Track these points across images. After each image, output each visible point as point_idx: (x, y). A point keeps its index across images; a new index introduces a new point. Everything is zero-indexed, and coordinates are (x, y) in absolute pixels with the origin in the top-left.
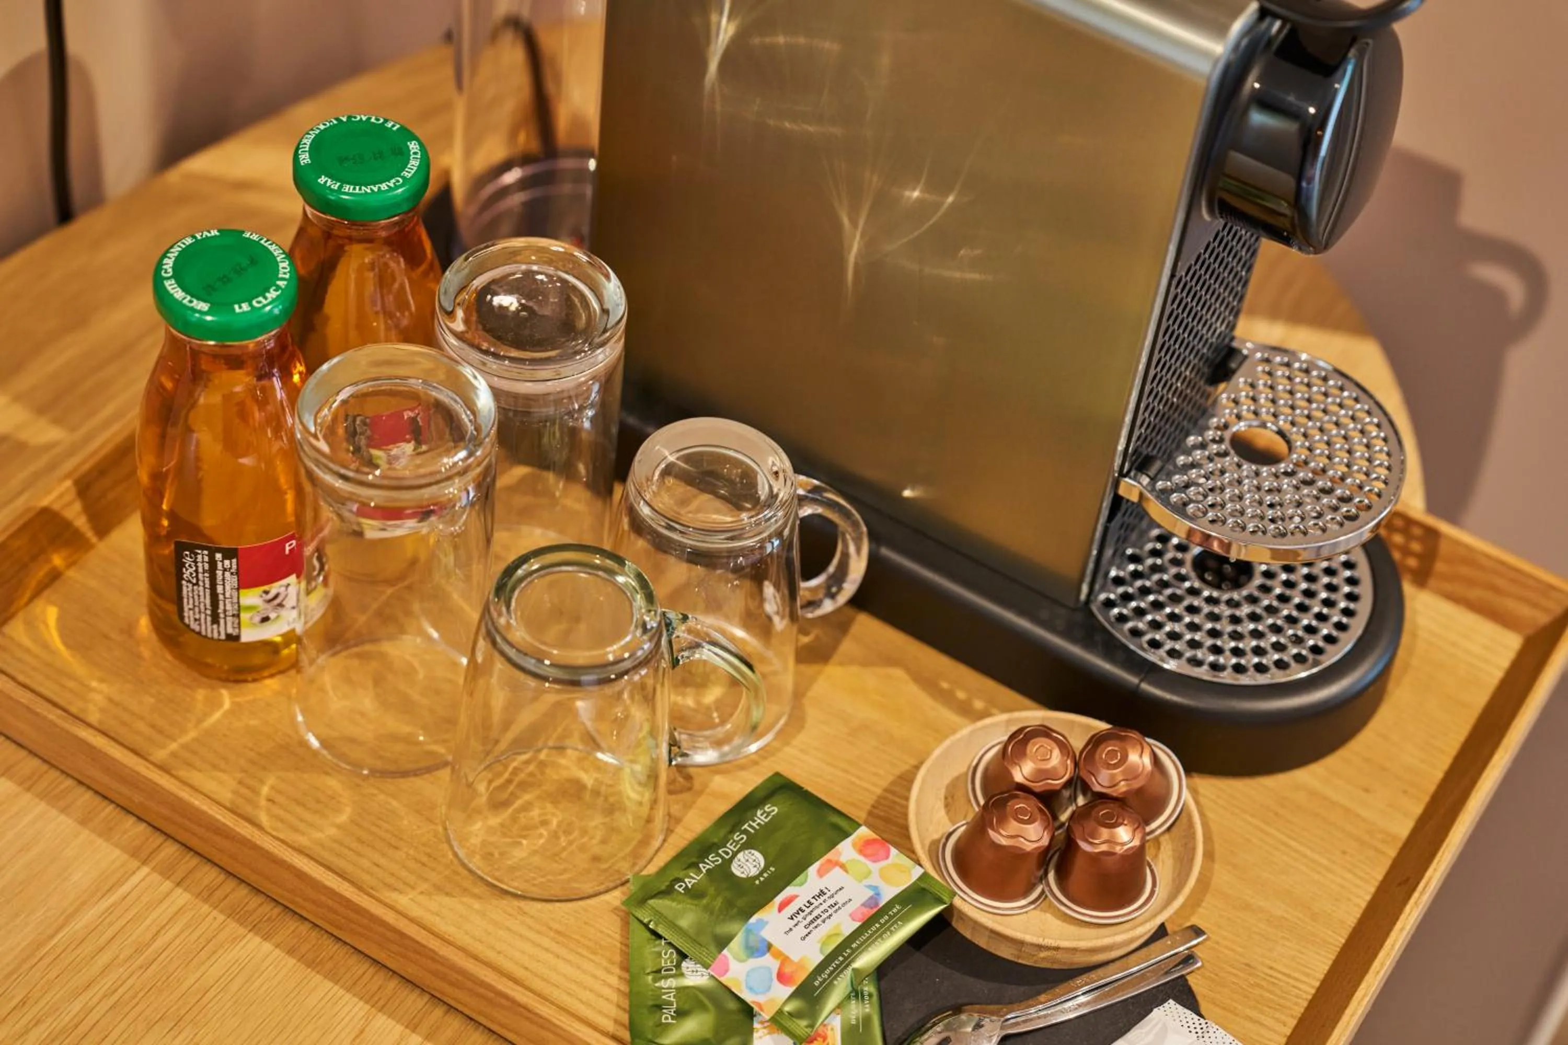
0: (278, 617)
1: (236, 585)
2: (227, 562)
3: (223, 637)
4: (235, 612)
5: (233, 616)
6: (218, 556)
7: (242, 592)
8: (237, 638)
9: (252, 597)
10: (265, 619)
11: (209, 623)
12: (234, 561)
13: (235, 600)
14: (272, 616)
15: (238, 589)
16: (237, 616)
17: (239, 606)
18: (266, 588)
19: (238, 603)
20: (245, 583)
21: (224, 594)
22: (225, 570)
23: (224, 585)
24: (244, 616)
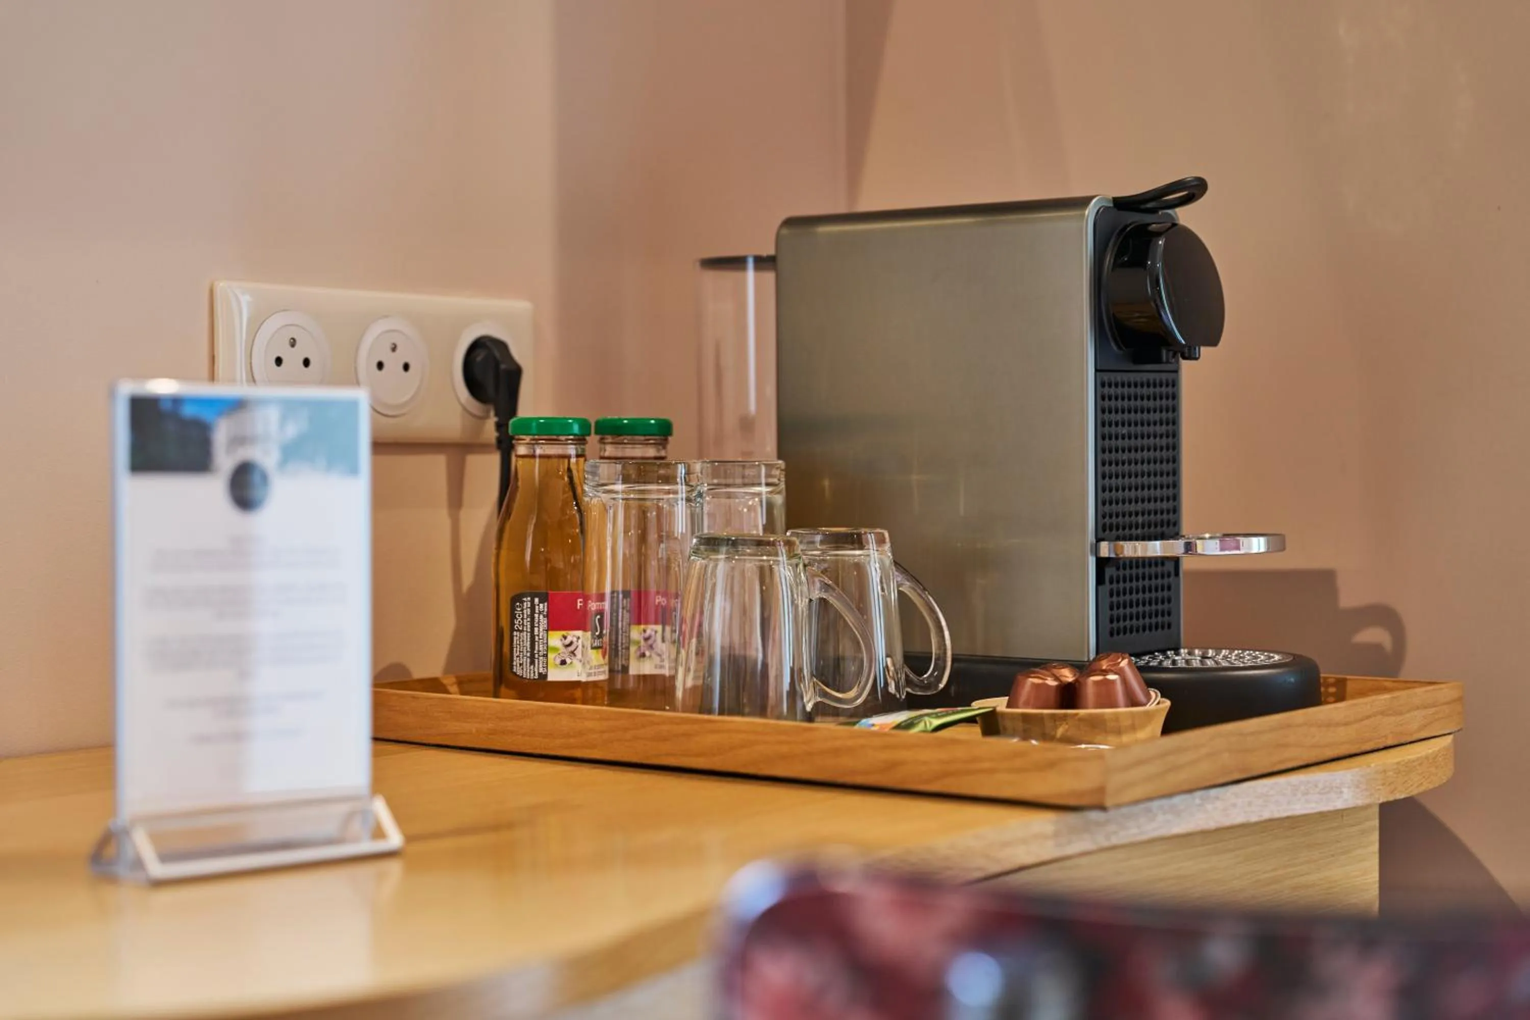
0: (571, 663)
1: (546, 629)
2: (541, 605)
3: (536, 677)
4: (545, 653)
5: (543, 656)
6: (537, 600)
7: (550, 633)
8: (546, 676)
9: (555, 639)
10: (563, 663)
11: (528, 665)
12: (546, 604)
13: (545, 642)
14: (568, 661)
15: (547, 631)
16: (546, 656)
17: (547, 647)
18: (564, 633)
19: (547, 643)
20: (553, 626)
21: (538, 635)
22: (540, 613)
23: (538, 627)
24: (551, 656)
